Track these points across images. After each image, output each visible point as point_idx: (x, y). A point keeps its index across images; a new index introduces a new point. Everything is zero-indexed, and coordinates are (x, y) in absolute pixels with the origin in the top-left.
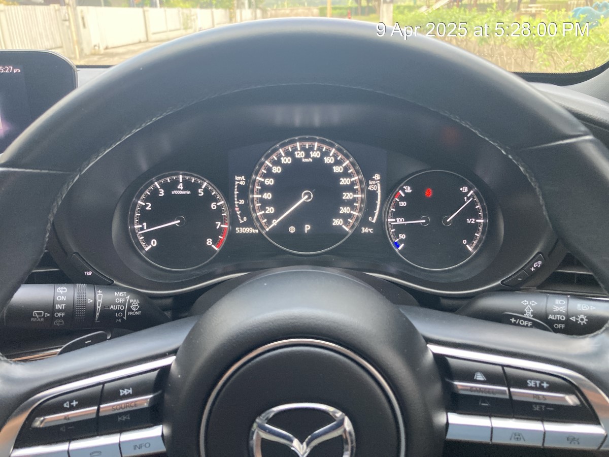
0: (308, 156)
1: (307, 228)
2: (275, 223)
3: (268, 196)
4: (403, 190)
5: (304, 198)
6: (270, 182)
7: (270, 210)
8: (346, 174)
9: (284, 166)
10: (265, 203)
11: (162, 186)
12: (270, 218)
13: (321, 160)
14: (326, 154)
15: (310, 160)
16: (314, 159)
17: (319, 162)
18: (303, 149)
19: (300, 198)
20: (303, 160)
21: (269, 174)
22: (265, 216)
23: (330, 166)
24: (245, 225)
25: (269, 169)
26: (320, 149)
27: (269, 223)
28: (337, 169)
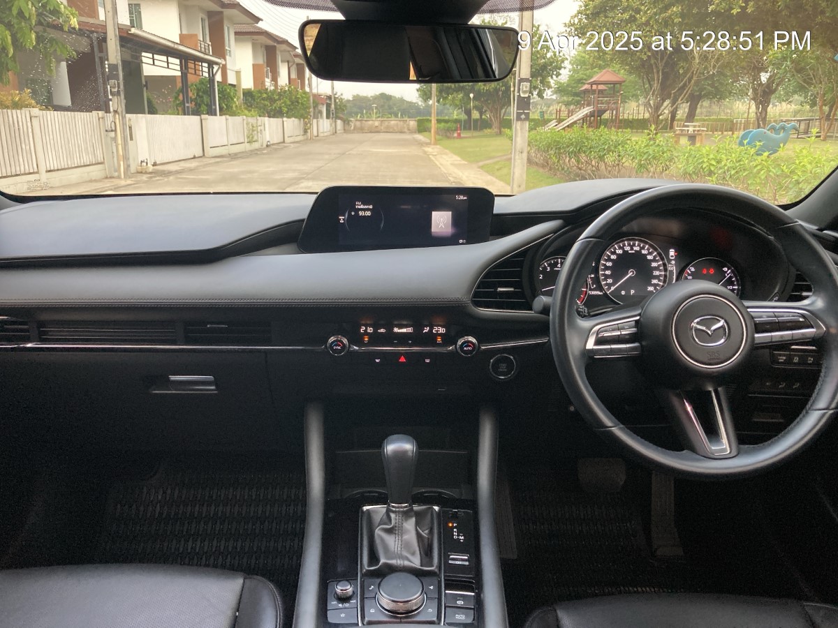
0: (632, 249)
1: (632, 292)
2: (613, 288)
3: (608, 272)
4: (690, 270)
5: (630, 274)
6: (609, 264)
7: (610, 281)
8: (654, 260)
9: (618, 255)
10: (607, 277)
11: (549, 265)
12: (609, 285)
13: (640, 251)
14: (643, 248)
15: (633, 252)
16: (636, 251)
17: (638, 253)
18: (629, 245)
19: (628, 274)
20: (630, 252)
21: (609, 259)
22: (607, 284)
23: (645, 255)
24: (594, 290)
25: (609, 257)
26: (639, 245)
27: (609, 288)
28: (649, 257)
